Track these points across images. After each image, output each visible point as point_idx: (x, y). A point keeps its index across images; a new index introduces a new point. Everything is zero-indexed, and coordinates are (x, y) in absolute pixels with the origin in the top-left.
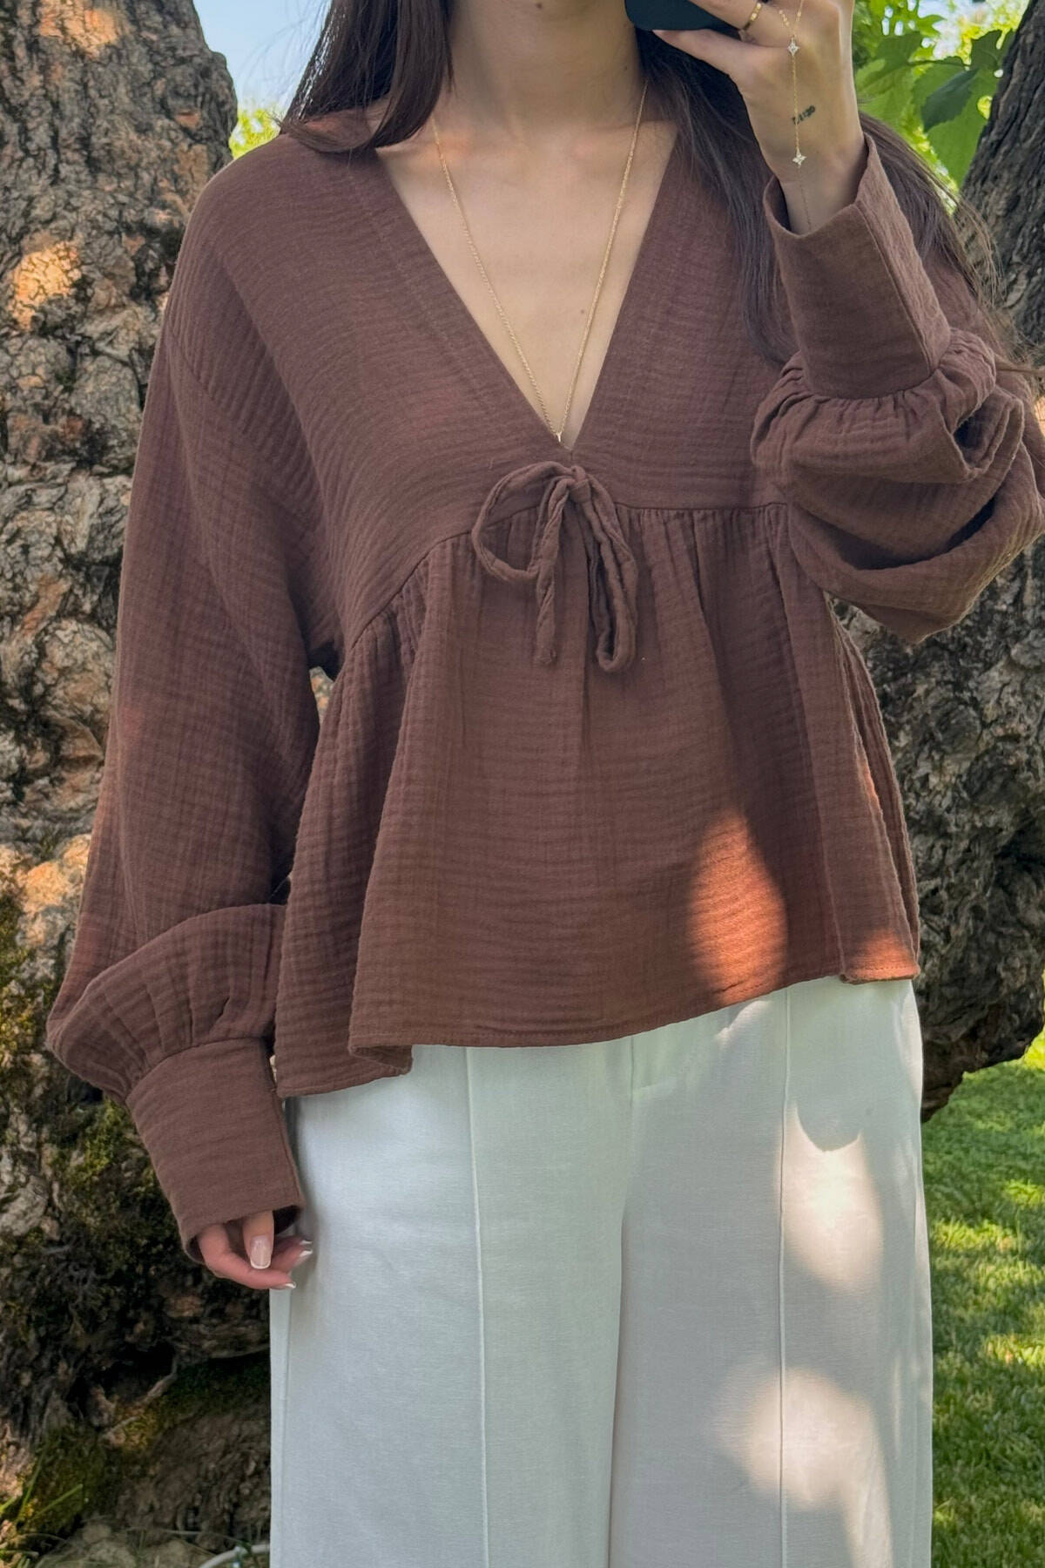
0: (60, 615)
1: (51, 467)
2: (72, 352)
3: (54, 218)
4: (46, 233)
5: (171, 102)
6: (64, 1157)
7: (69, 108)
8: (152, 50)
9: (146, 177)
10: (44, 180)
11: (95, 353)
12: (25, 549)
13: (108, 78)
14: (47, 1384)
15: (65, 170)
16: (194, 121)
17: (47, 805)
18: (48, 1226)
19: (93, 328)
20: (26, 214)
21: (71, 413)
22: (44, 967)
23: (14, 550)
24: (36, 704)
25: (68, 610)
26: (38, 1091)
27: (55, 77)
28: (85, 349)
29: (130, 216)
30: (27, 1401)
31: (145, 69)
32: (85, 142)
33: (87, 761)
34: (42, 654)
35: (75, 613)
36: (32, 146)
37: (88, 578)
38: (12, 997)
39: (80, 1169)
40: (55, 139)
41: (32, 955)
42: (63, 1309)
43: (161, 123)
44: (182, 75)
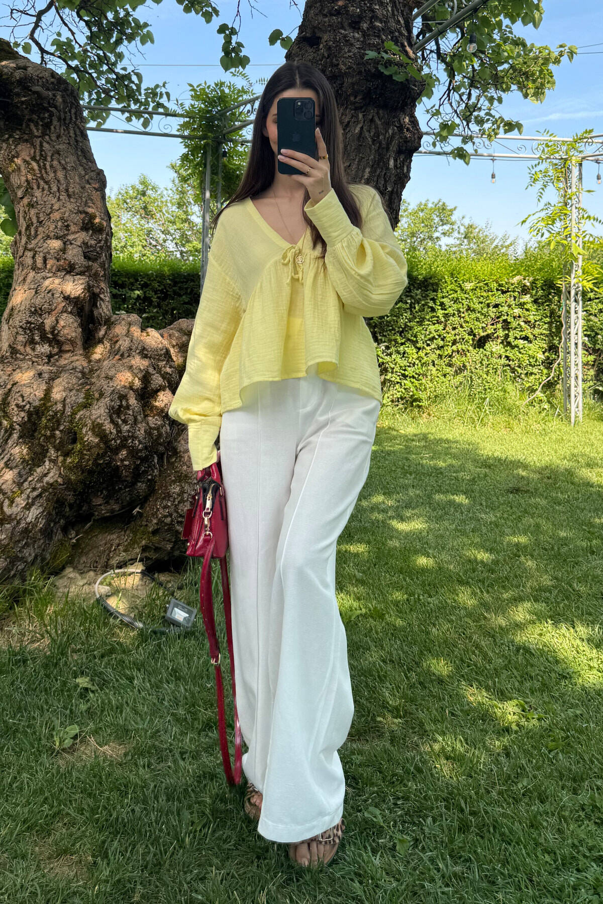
0: (62, 312)
1: (59, 274)
2: (64, 243)
3: (60, 209)
4: (57, 213)
5: (90, 181)
6: (65, 460)
7: (62, 182)
8: (85, 169)
9: (84, 199)
10: (56, 200)
11: (71, 244)
12: (53, 295)
13: (72, 175)
14: (57, 526)
15: (61, 197)
16: (97, 186)
17: (57, 364)
18: (60, 480)
19: (71, 237)
20: (51, 208)
21: (65, 259)
22: (59, 407)
23: (50, 295)
24: (55, 336)
25: (64, 311)
26: (58, 441)
27: (58, 174)
28: (68, 243)
29: (81, 209)
30: (52, 531)
31: (83, 173)
32: (67, 190)
33: (68, 351)
34: (57, 322)
35: (66, 311)
36: (52, 191)
37: (70, 302)
38: (50, 415)
39: (70, 463)
40: (59, 189)
41: (56, 404)
42: (64, 504)
43: (87, 186)
44: (93, 174)
